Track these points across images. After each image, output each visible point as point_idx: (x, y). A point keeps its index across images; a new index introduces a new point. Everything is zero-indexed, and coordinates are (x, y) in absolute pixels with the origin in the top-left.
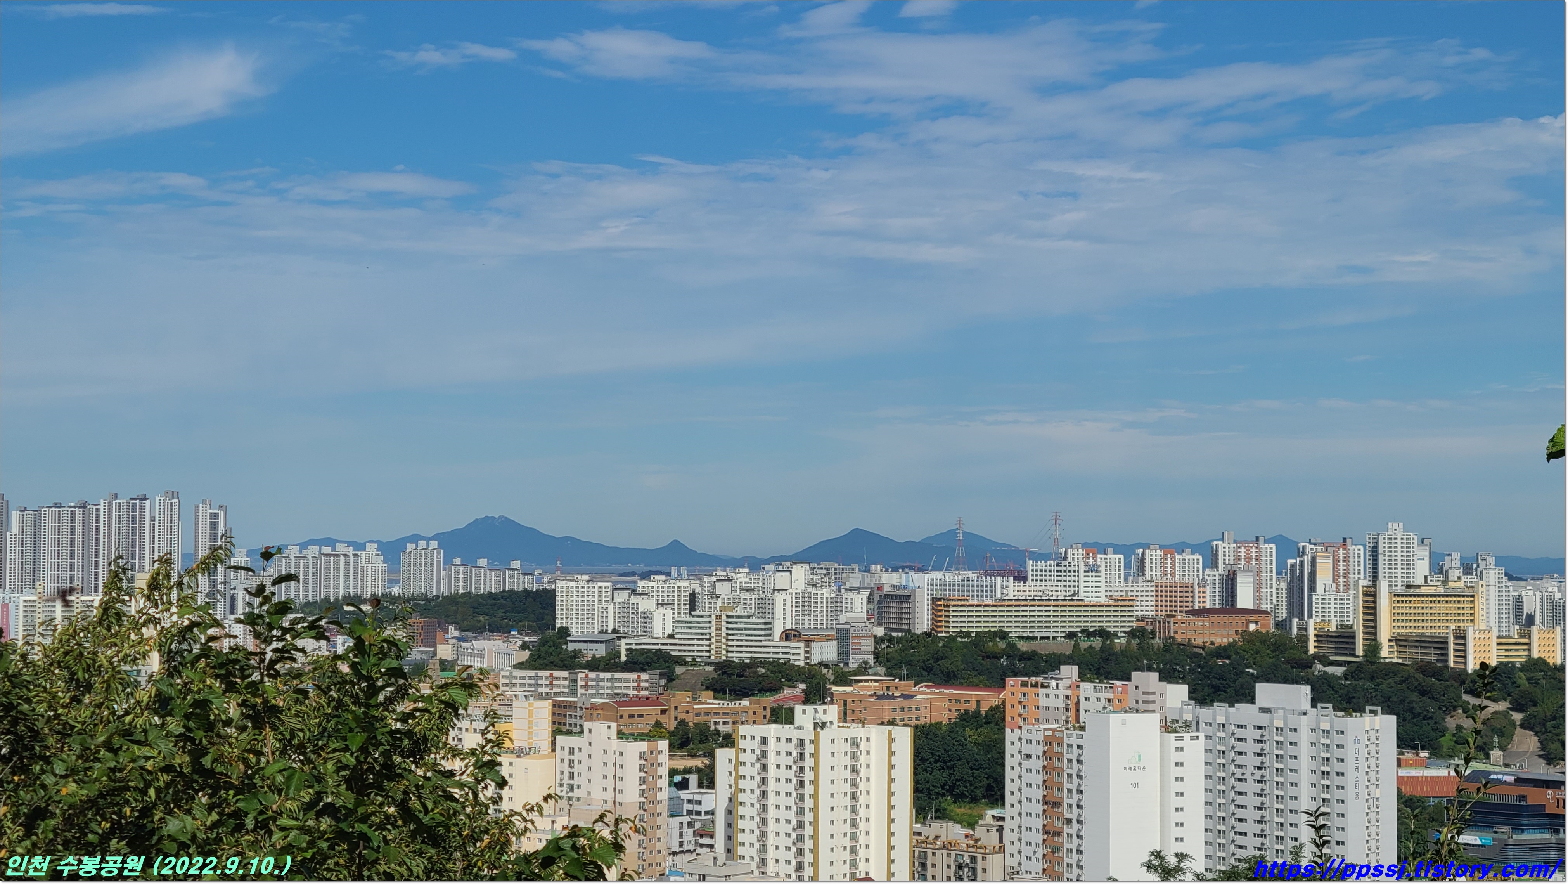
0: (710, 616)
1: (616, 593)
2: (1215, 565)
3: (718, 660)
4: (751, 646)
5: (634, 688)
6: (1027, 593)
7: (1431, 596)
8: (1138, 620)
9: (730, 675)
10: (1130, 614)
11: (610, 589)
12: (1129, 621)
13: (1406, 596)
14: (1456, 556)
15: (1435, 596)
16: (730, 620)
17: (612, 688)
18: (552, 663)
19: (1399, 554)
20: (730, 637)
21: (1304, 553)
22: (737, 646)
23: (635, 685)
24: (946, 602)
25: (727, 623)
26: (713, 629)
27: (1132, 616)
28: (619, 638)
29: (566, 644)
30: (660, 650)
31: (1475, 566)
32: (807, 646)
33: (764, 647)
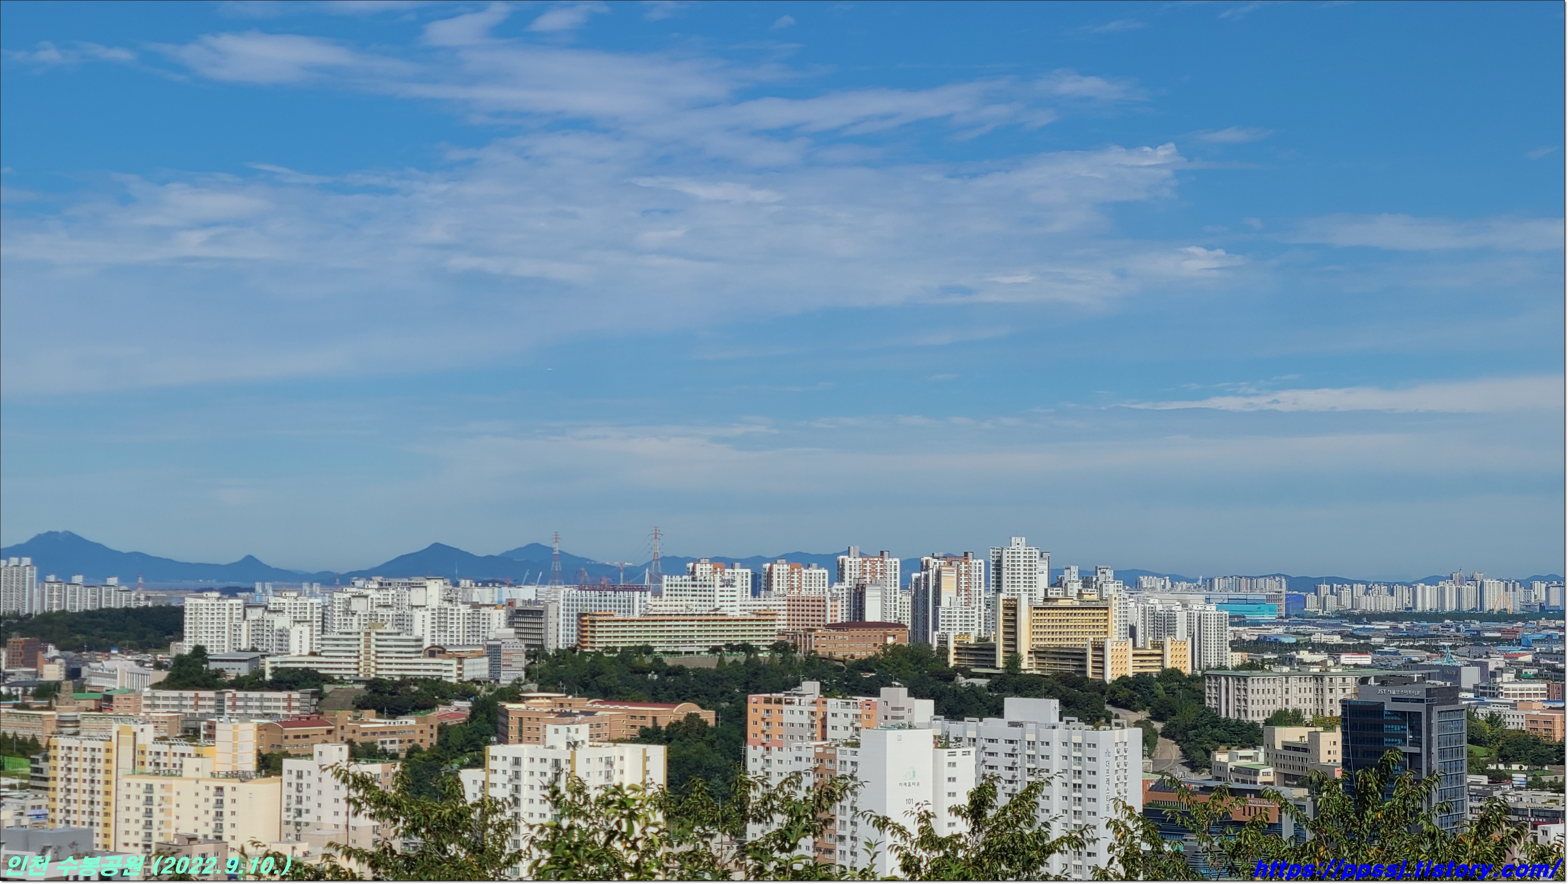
0: (359, 633)
1: (248, 611)
2: (841, 579)
3: (367, 678)
4: (401, 664)
5: (284, 708)
6: (663, 608)
7: (1068, 608)
8: (779, 635)
9: (382, 693)
10: (772, 628)
11: (242, 607)
12: (771, 636)
13: (1045, 608)
14: (1074, 569)
15: (1072, 608)
16: (380, 637)
17: (261, 707)
18: (193, 682)
19: (1022, 567)
20: (379, 655)
21: (927, 568)
22: (387, 664)
23: (286, 704)
24: (592, 618)
25: (377, 640)
26: (362, 646)
27: (773, 630)
28: (263, 657)
29: (207, 663)
30: (307, 669)
31: (1094, 579)
32: (460, 663)
33: (415, 664)
